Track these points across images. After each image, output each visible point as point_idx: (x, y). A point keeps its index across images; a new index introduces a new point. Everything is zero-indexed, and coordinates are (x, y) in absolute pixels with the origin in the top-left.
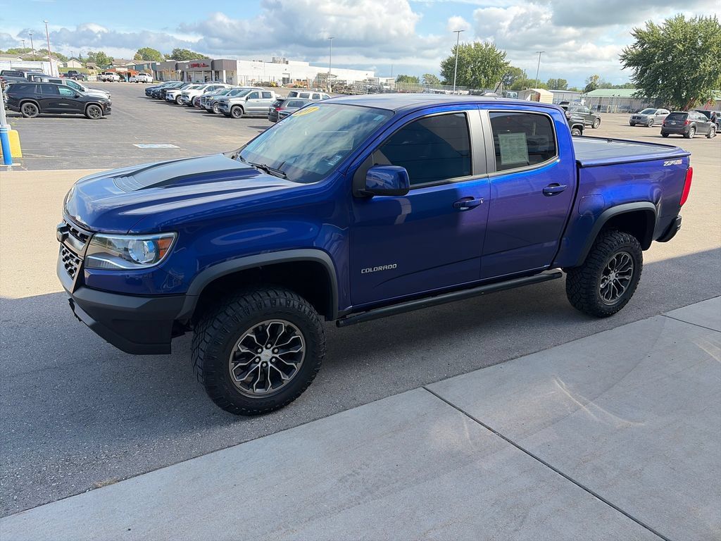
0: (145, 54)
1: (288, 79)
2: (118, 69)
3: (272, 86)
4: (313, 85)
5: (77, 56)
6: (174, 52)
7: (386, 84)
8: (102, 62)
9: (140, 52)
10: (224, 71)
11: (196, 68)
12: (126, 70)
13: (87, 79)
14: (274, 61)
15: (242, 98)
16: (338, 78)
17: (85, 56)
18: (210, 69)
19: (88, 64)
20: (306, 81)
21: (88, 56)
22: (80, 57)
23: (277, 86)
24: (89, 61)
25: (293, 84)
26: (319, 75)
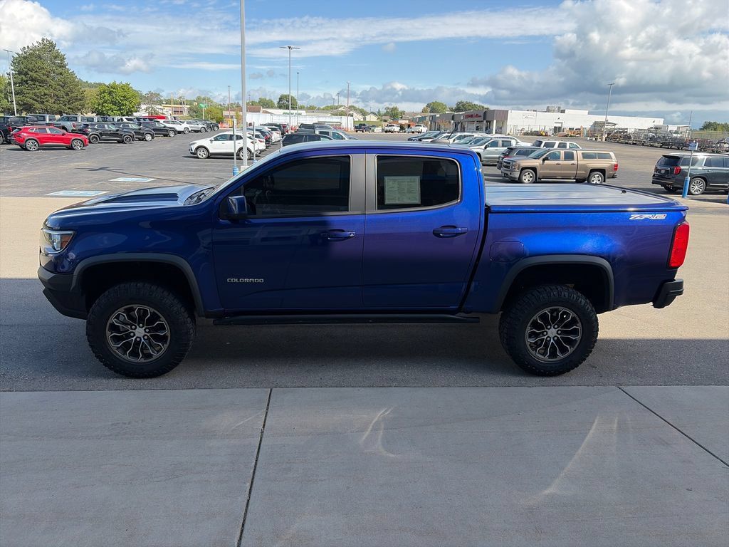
0: (433, 108)
1: (560, 128)
2: (400, 122)
3: (541, 135)
4: (587, 134)
5: (376, 111)
6: (457, 105)
7: (676, 132)
8: (394, 115)
9: (428, 106)
10: (495, 121)
11: (470, 119)
12: (407, 122)
13: (373, 131)
14: (548, 110)
15: (481, 147)
16: (616, 127)
17: (383, 111)
18: (481, 119)
19: (384, 118)
20: (579, 129)
21: (385, 111)
22: (379, 112)
23: (546, 135)
24: (385, 115)
25: (565, 133)
26: (596, 123)
